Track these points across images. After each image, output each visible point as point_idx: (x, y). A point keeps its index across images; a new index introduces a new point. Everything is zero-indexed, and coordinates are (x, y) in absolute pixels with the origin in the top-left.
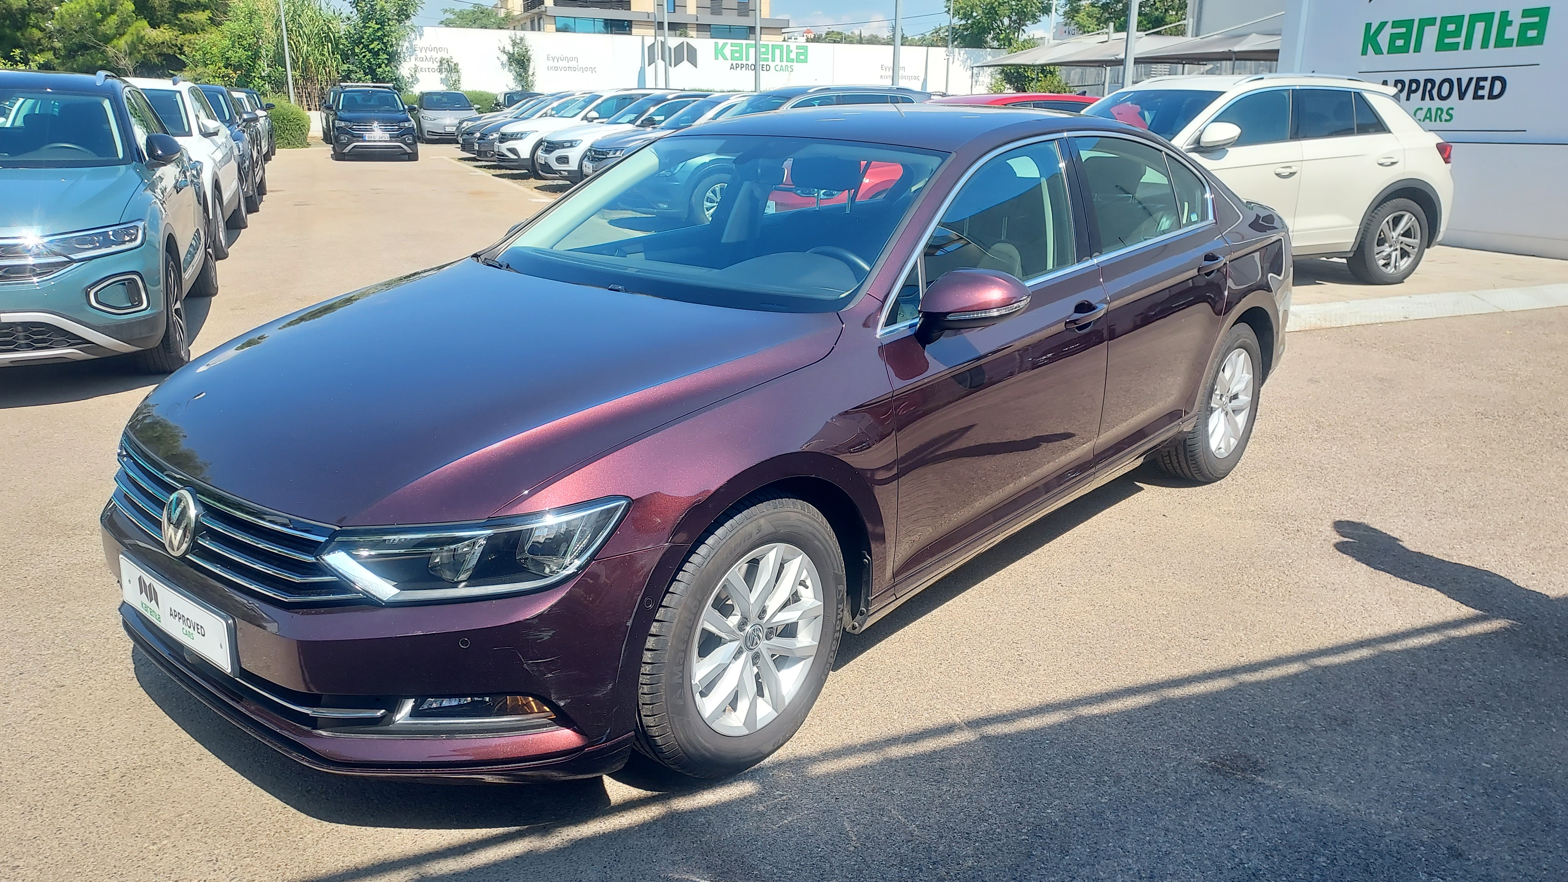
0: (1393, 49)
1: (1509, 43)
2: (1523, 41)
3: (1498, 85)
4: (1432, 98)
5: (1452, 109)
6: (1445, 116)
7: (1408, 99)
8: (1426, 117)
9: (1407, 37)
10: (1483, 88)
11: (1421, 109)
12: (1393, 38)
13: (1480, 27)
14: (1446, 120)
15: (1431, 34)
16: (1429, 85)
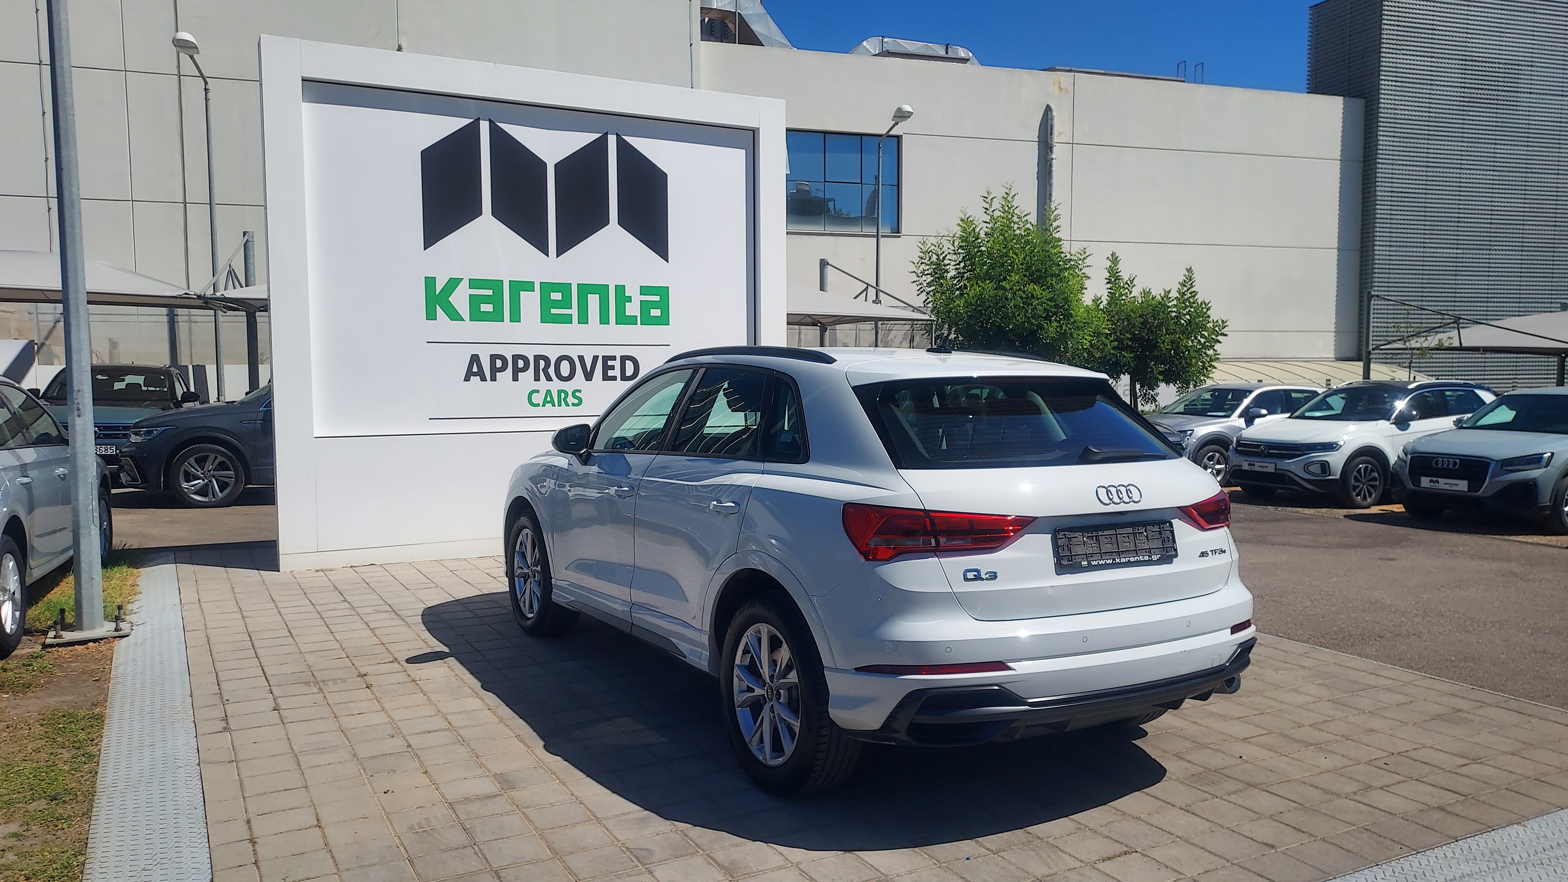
0: (476, 315)
1: (632, 321)
2: (647, 320)
3: (629, 366)
4: (549, 378)
5: (580, 391)
6: (571, 400)
7: (515, 378)
8: (545, 402)
9: (496, 300)
10: (613, 368)
11: (538, 391)
12: (475, 302)
13: (593, 301)
14: (573, 404)
15: (530, 302)
16: (542, 364)
